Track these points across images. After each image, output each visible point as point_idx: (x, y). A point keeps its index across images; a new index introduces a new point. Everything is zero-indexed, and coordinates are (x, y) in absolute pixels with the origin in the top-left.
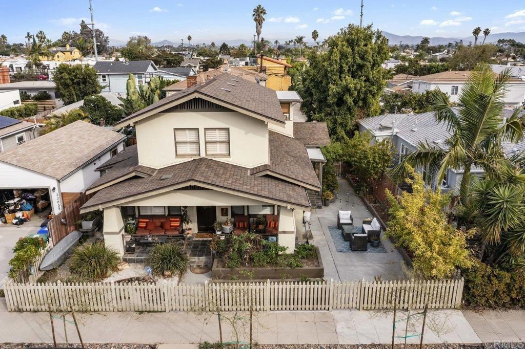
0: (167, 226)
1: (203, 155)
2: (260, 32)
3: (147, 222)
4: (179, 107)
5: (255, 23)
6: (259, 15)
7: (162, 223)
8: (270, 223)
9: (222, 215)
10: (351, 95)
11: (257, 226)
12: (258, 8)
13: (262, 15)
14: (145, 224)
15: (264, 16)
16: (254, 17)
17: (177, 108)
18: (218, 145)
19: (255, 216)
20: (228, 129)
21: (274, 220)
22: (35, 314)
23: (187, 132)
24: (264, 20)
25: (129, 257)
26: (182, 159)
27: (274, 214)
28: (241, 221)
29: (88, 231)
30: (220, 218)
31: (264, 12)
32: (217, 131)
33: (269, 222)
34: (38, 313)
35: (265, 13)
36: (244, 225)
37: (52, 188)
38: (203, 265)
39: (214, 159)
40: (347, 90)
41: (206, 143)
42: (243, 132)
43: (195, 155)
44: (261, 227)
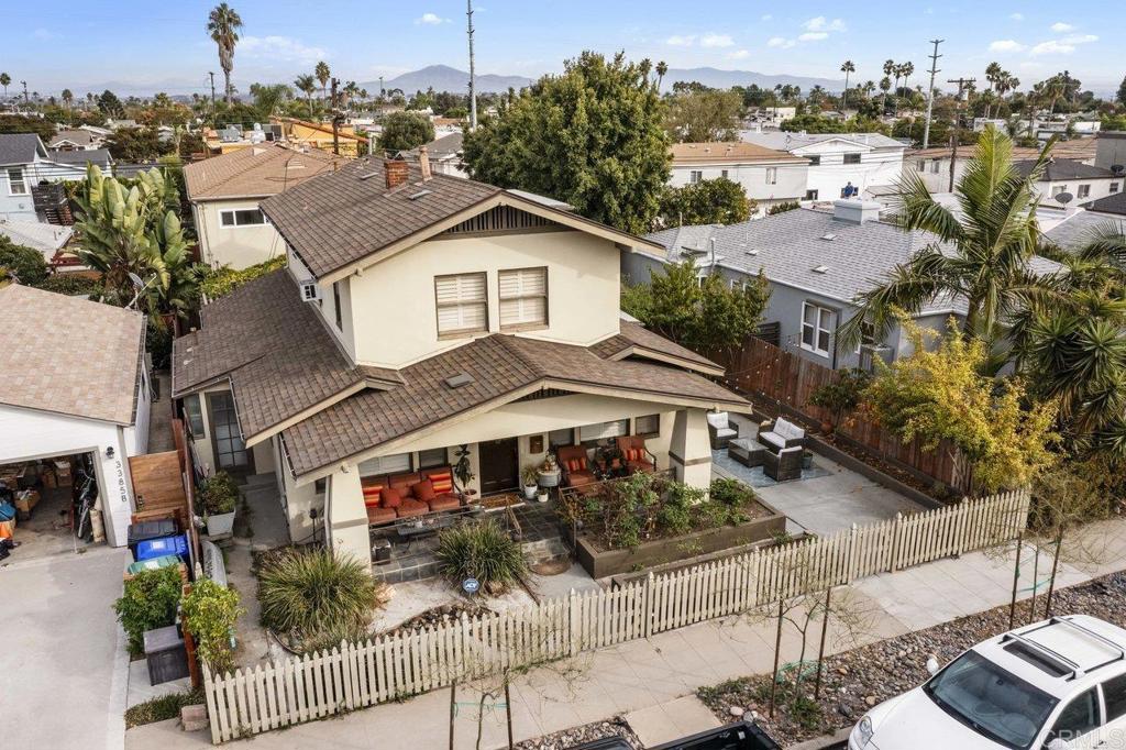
0: (429, 495)
1: (494, 329)
2: (230, 65)
3: (380, 492)
4: (461, 228)
5: (215, 46)
6: (224, 26)
7: (412, 488)
8: (628, 452)
9: (532, 451)
10: (616, 192)
11: (609, 463)
12: (220, 10)
13: (231, 26)
14: (378, 495)
15: (235, 30)
16: (212, 32)
17: (457, 230)
18: (521, 304)
19: (594, 443)
20: (546, 268)
21: (633, 447)
22: (286, 733)
23: (459, 281)
24: (236, 37)
25: (385, 571)
26: (454, 341)
27: (628, 434)
28: (574, 458)
29: (223, 537)
30: (527, 458)
31: (235, 20)
32: (520, 276)
33: (625, 452)
34: (294, 729)
35: (237, 23)
36: (581, 464)
37: (103, 450)
38: (551, 557)
39: (517, 335)
40: (609, 182)
41: (502, 301)
42: (575, 272)
43: (475, 330)
44: (616, 464)
